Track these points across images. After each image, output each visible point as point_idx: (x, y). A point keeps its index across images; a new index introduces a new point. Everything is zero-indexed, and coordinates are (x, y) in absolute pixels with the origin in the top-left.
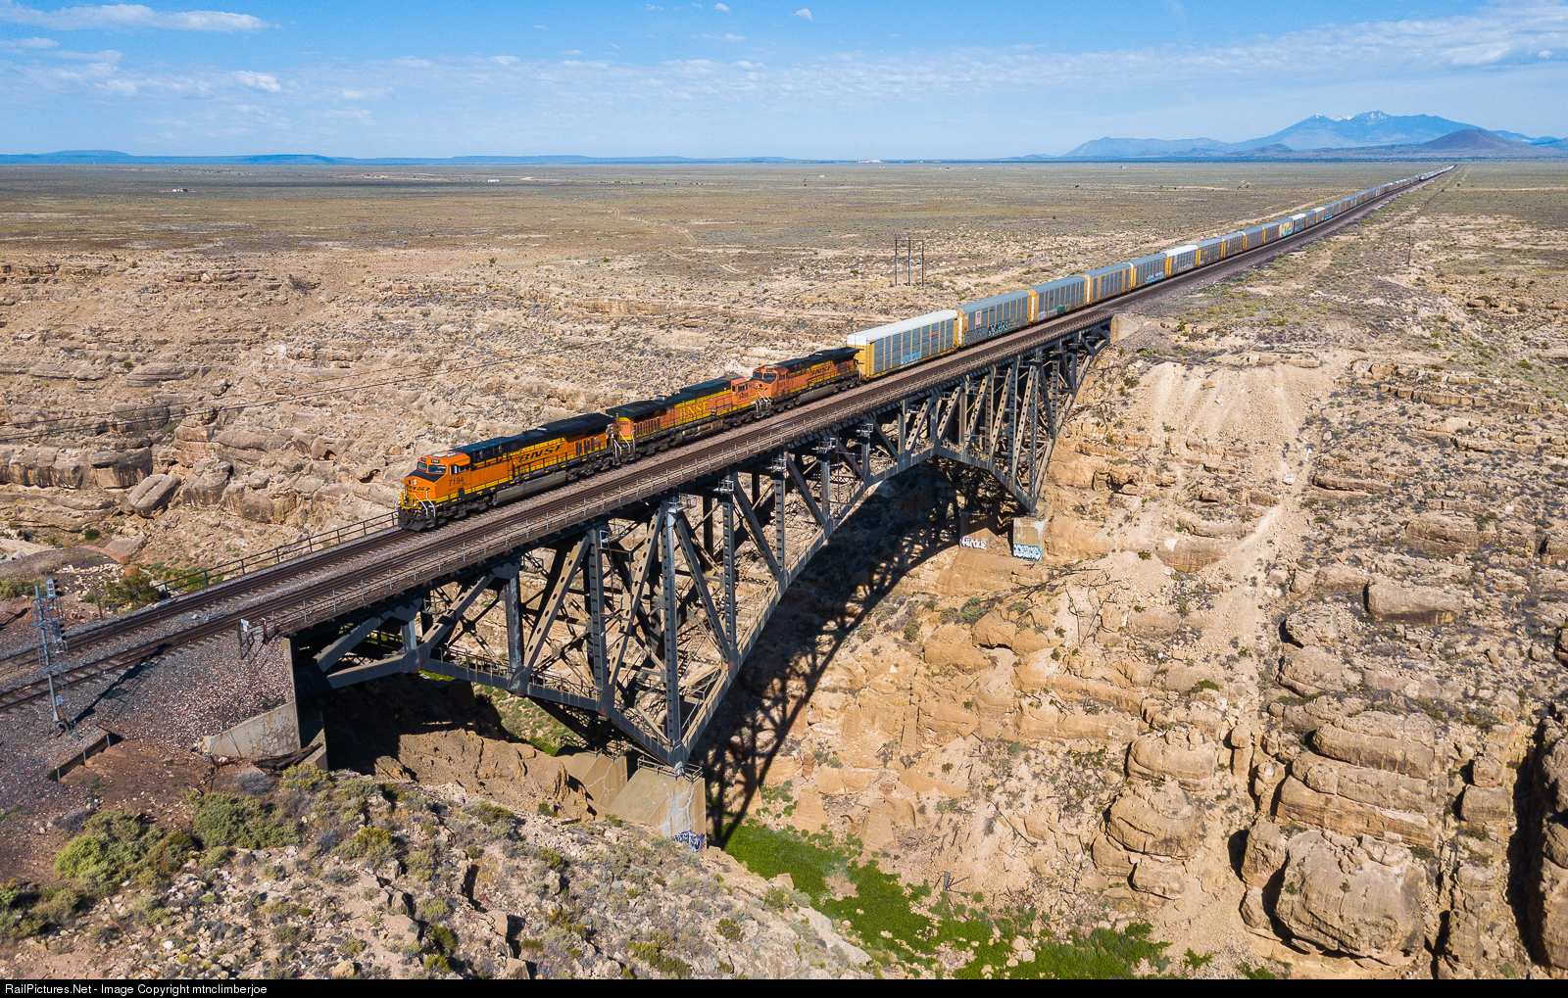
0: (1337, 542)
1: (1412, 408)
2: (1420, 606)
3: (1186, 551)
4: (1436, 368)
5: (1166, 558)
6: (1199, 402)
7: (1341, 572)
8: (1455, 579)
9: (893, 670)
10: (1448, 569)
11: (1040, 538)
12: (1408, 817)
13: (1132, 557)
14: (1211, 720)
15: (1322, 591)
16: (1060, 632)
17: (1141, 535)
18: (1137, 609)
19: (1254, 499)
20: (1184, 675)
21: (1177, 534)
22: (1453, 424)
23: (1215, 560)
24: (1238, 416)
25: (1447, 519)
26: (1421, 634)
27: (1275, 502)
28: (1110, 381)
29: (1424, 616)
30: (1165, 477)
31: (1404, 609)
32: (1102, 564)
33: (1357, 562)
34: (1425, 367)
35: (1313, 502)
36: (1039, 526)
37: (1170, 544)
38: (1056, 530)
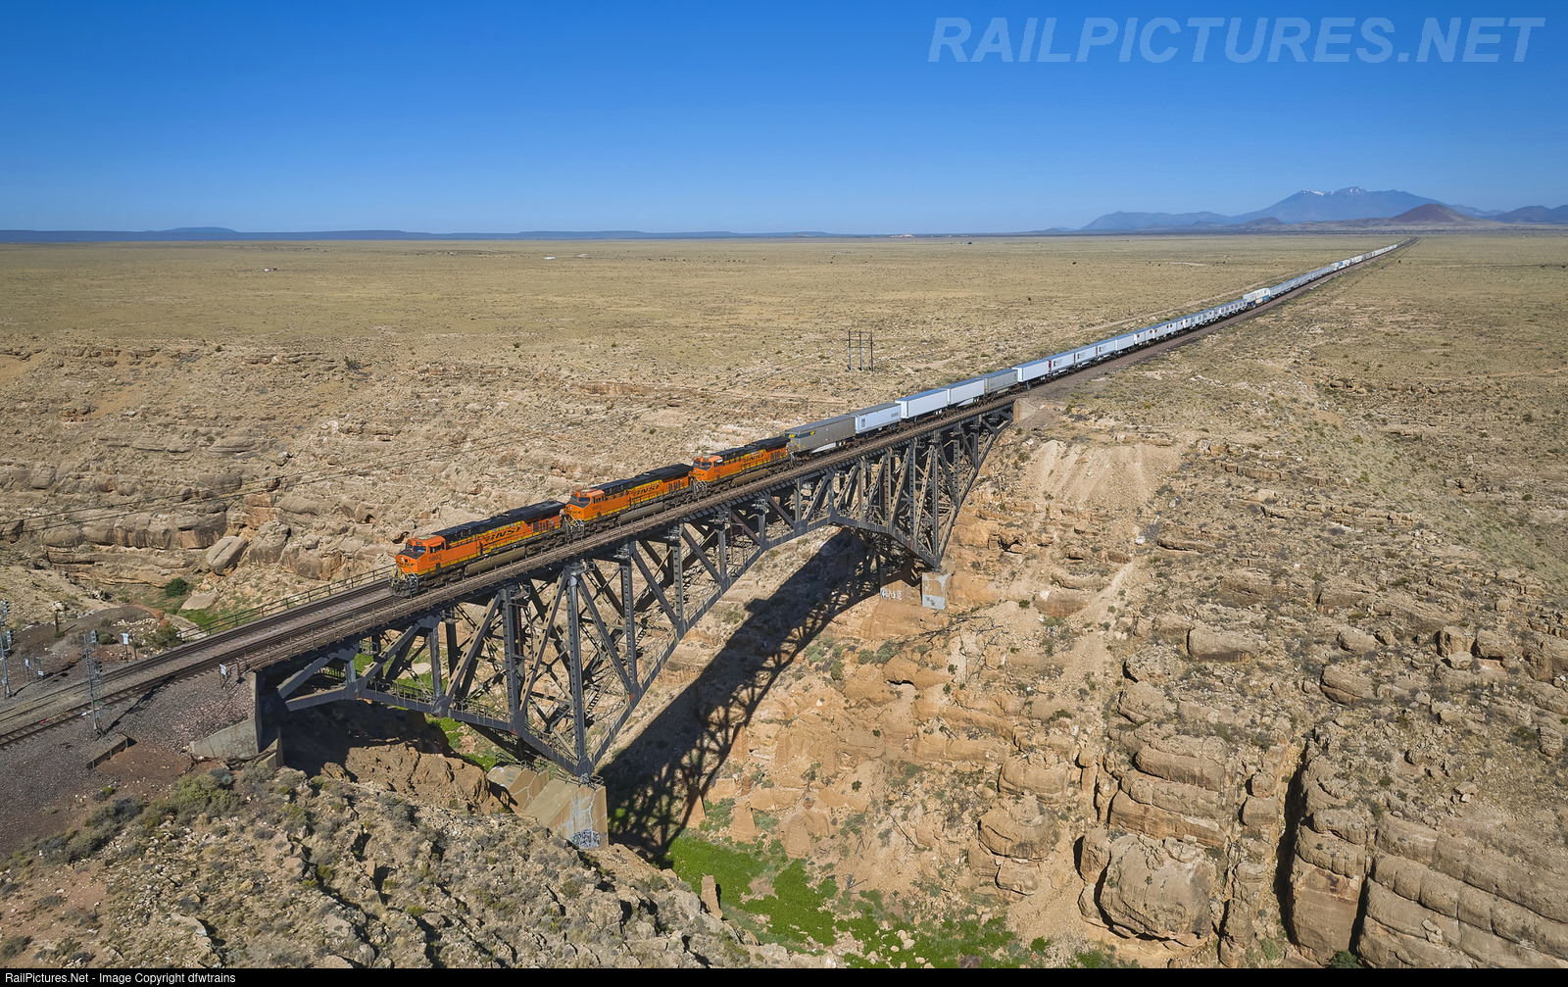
0: (1171, 594)
1: (1235, 479)
2: (1226, 647)
3: (1057, 601)
4: (1256, 447)
5: (1042, 607)
6: (1074, 476)
7: (1172, 619)
8: (1253, 625)
9: (819, 703)
10: (1249, 616)
11: (943, 590)
12: (1204, 823)
13: (1013, 606)
14: (1064, 744)
15: (1158, 635)
16: (952, 669)
17: (1021, 588)
18: (1013, 650)
19: (1112, 557)
20: (1044, 707)
21: (1050, 587)
22: (1263, 494)
23: (1079, 609)
24: (1103, 487)
25: (1250, 575)
26: (1222, 670)
27: (1127, 560)
28: (1008, 456)
29: (1230, 655)
30: (1044, 538)
31: (1214, 650)
32: (990, 612)
33: (1182, 610)
34: (1250, 445)
35: (1157, 560)
36: (942, 580)
37: (1044, 595)
38: (956, 584)
